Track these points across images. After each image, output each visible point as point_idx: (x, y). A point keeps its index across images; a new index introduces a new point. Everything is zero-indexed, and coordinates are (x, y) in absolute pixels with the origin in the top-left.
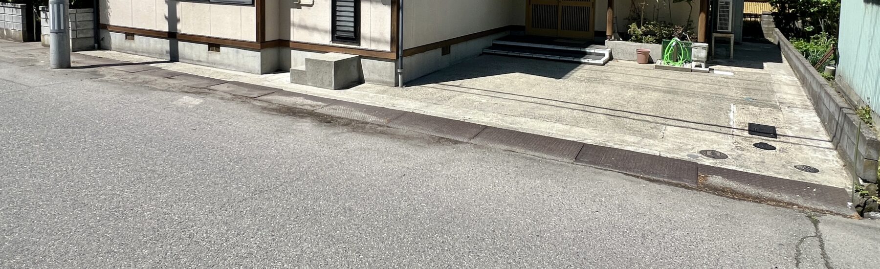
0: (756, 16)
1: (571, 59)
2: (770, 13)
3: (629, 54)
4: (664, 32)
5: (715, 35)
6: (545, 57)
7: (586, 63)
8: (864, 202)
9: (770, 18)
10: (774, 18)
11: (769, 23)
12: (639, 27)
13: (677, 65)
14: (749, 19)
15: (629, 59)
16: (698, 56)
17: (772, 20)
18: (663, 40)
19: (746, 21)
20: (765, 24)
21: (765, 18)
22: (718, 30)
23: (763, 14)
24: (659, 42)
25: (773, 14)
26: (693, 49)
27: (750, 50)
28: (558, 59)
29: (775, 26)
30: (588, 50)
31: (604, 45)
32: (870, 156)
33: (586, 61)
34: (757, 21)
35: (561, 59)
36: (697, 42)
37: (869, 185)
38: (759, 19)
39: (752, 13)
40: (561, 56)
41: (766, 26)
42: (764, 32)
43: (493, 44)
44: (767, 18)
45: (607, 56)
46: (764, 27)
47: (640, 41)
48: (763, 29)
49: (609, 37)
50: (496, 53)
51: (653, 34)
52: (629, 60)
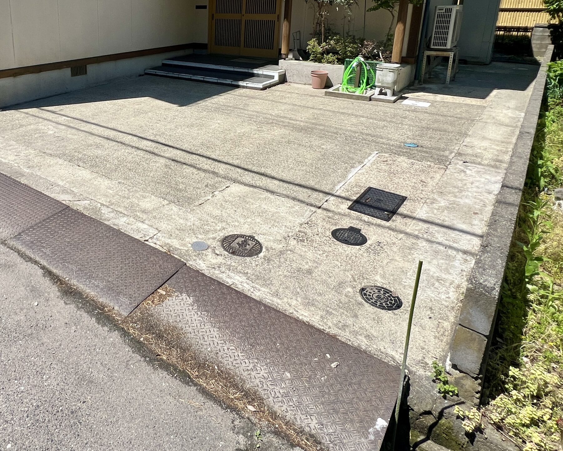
0: (526, 29)
1: (229, 82)
2: (546, 26)
3: (306, 77)
4: (349, 49)
5: (428, 53)
6: (202, 79)
7: (244, 87)
8: (440, 410)
9: (546, 32)
10: (551, 32)
11: (542, 38)
12: (319, 44)
13: (358, 92)
14: (515, 33)
15: (305, 82)
16: (383, 81)
17: (548, 34)
18: (347, 59)
19: (512, 35)
20: (537, 40)
21: (538, 33)
22: (432, 47)
23: (535, 27)
24: (341, 61)
25: (550, 26)
26: (377, 71)
27: (493, 72)
28: (216, 81)
29: (551, 42)
30: (256, 71)
31: (278, 65)
32: (470, 321)
33: (245, 85)
34: (528, 36)
35: (219, 81)
36: (390, 62)
37: (462, 378)
38: (529, 34)
39: (521, 25)
40: (219, 77)
41: (539, 42)
42: (535, 50)
43: (163, 64)
44: (541, 32)
45: (276, 78)
46: (534, 44)
47: (319, 60)
48: (533, 46)
49: (284, 56)
50: (157, 73)
51: (335, 53)
52: (305, 84)
